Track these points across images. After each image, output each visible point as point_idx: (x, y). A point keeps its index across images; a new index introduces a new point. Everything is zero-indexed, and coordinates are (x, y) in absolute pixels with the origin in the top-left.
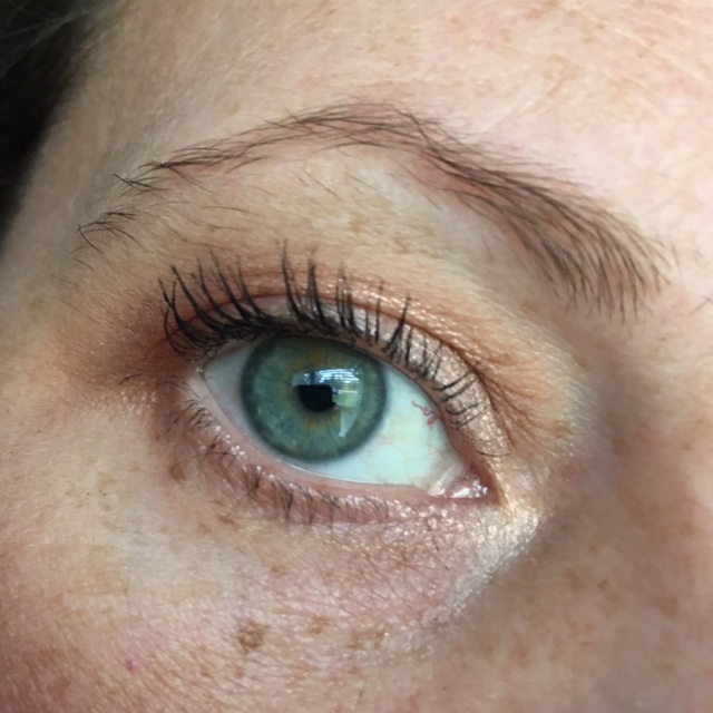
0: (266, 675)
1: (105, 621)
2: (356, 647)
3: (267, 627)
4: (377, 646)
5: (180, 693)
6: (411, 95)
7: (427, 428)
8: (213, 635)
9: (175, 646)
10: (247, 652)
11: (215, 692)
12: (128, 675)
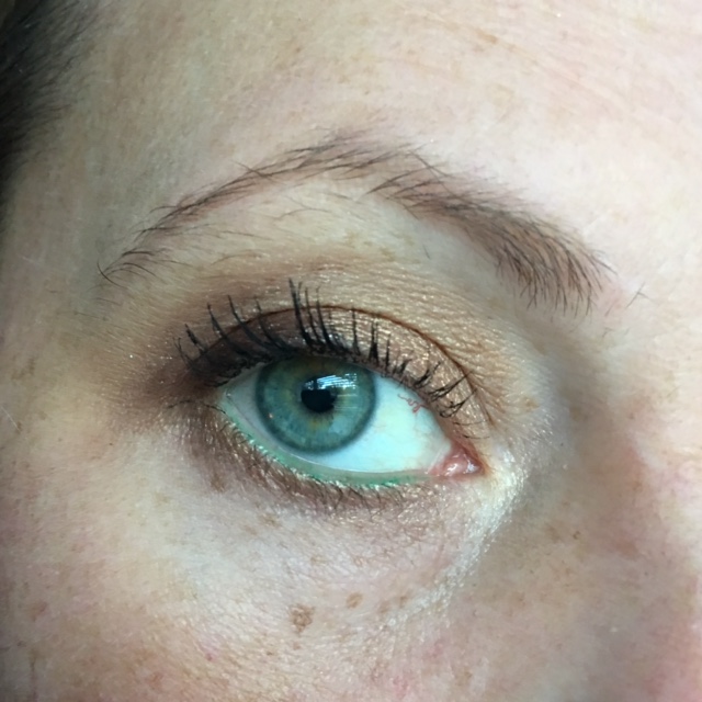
3: (313, 608)
7: (412, 416)
10: (300, 630)
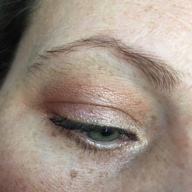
0: (78, 184)
1: (36, 171)
2: (101, 177)
3: (78, 172)
4: (107, 176)
5: (55, 189)
6: (114, 33)
8: (64, 174)
9: (54, 177)
11: (64, 189)
12: (42, 185)
